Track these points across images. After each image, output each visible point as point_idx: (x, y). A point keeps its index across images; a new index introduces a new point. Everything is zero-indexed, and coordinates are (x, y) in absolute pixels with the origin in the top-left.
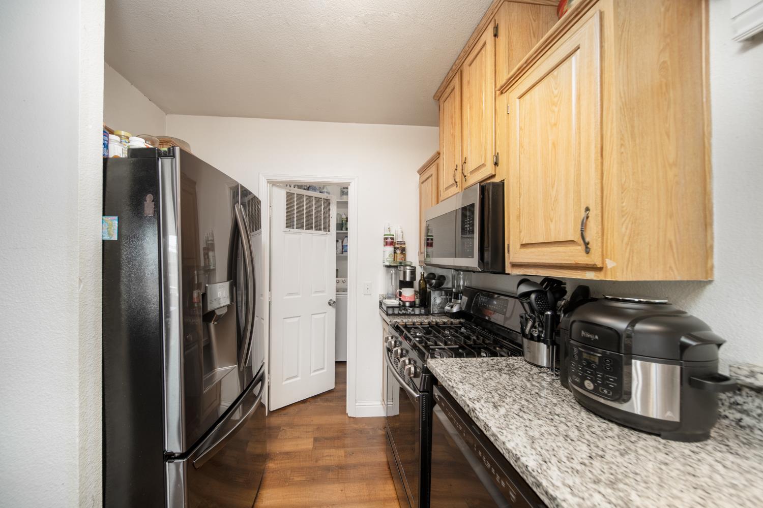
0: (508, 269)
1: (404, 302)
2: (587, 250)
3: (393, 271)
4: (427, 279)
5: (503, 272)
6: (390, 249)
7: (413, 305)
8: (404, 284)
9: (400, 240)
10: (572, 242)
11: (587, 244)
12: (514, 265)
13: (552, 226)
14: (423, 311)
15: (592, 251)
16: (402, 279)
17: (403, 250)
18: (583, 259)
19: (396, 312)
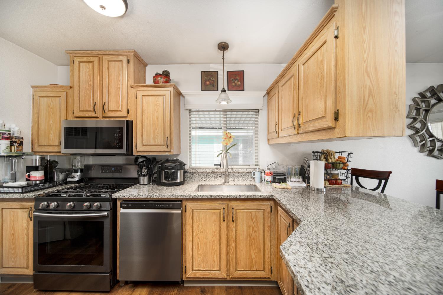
0: (135, 153)
2: (167, 147)
3: (11, 160)
5: (131, 154)
6: (7, 142)
9: (18, 135)
10: (163, 145)
11: (167, 146)
13: (156, 140)
15: (169, 148)
18: (166, 150)
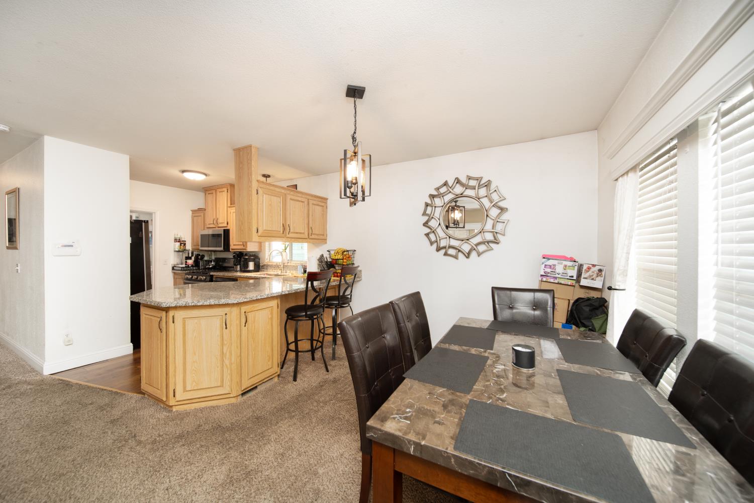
0: (231, 250)
1: (189, 265)
2: (244, 246)
3: (181, 253)
4: (197, 256)
5: (229, 251)
6: (178, 244)
7: (192, 266)
8: (188, 258)
9: (183, 240)
12: (233, 249)
14: (197, 268)
16: (187, 256)
17: (185, 244)
19: (185, 269)
